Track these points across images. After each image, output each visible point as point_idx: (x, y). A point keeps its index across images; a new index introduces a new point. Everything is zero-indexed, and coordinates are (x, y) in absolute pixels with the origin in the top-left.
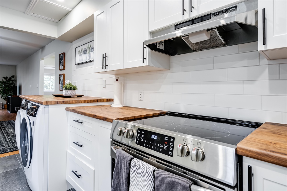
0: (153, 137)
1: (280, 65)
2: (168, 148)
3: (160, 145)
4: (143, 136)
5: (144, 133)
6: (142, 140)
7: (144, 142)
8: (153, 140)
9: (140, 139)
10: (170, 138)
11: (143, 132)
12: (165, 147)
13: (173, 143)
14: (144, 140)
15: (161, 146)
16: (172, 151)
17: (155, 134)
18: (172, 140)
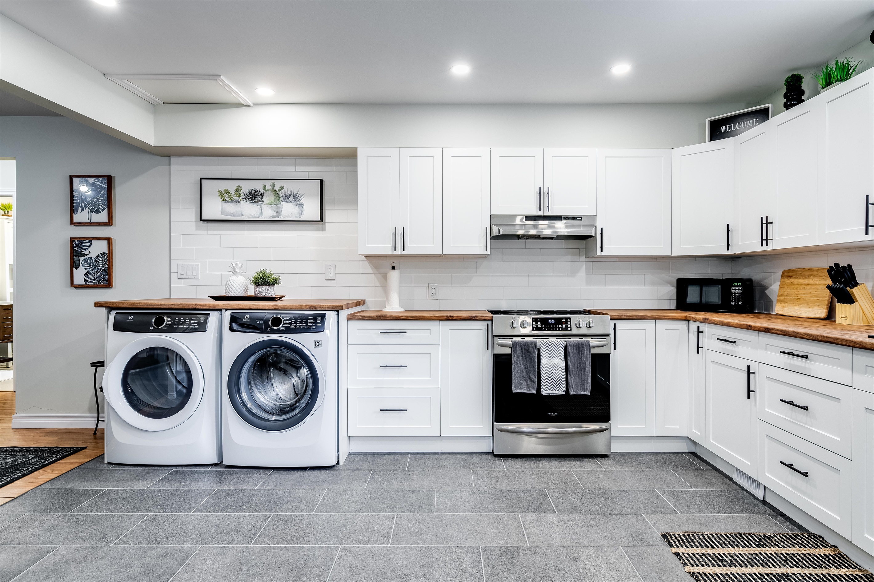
0: (550, 321)
1: (593, 263)
2: (567, 326)
3: (558, 326)
4: (539, 323)
5: (540, 320)
6: (539, 326)
7: (542, 328)
8: (552, 324)
9: (537, 326)
10: (566, 319)
11: (538, 320)
12: (564, 326)
13: (570, 321)
14: (541, 326)
15: (560, 326)
16: (571, 327)
17: (551, 319)
18: (569, 320)
